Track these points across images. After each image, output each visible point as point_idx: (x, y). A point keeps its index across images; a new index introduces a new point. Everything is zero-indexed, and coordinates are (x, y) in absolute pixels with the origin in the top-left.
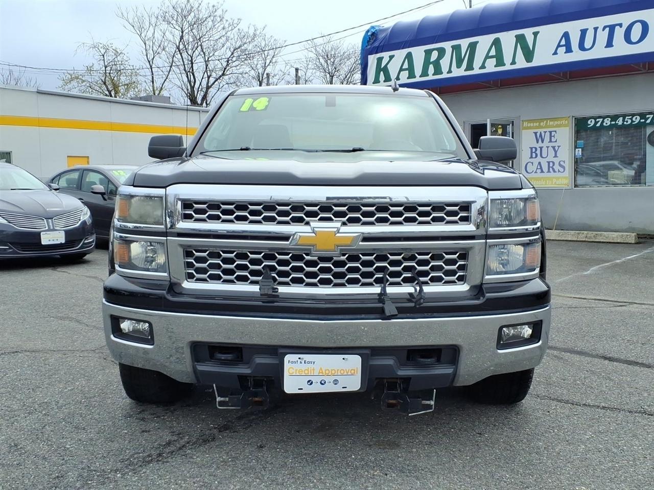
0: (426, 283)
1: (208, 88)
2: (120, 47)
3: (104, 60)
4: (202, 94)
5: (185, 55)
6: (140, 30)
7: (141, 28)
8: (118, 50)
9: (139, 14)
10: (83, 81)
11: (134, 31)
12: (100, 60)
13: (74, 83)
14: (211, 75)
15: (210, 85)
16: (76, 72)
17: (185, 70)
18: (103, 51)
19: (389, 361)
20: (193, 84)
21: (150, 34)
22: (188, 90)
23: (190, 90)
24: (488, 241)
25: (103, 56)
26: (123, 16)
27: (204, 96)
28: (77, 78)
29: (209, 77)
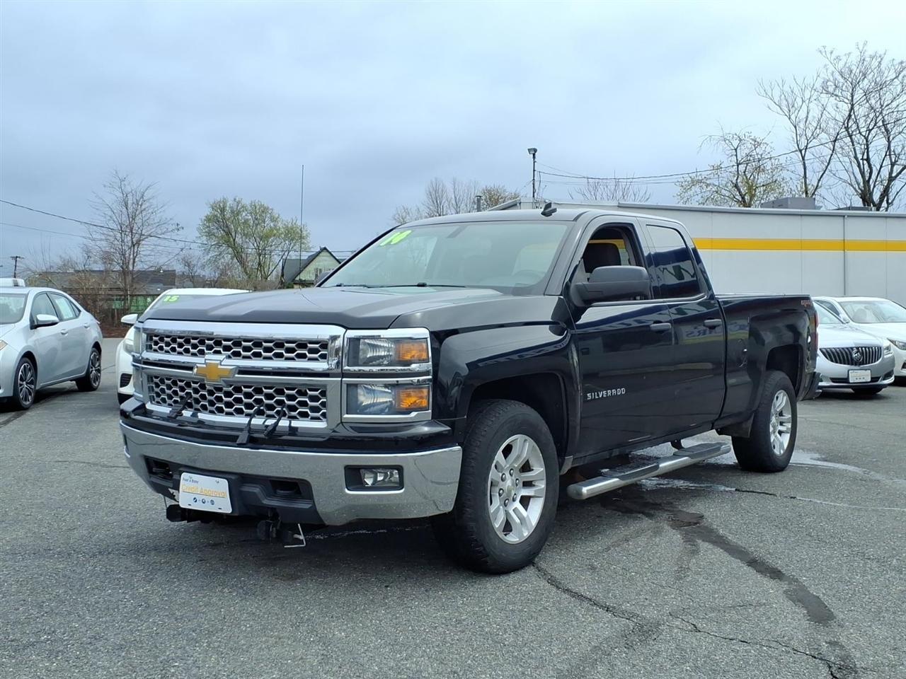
0: (294, 418)
1: (891, 179)
2: (759, 135)
3: (736, 155)
4: (881, 188)
5: (857, 137)
6: (789, 109)
7: (791, 106)
8: (758, 140)
9: (786, 88)
10: (708, 185)
11: (781, 112)
12: (732, 156)
13: (696, 189)
14: (896, 162)
15: (894, 175)
16: (699, 174)
17: (856, 157)
18: (736, 143)
19: (256, 490)
20: (867, 175)
21: (802, 114)
22: (859, 184)
23: (862, 184)
24: (344, 379)
25: (736, 150)
26: (766, 94)
27: (884, 191)
28: (700, 181)
29: (893, 165)
